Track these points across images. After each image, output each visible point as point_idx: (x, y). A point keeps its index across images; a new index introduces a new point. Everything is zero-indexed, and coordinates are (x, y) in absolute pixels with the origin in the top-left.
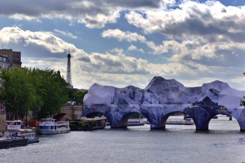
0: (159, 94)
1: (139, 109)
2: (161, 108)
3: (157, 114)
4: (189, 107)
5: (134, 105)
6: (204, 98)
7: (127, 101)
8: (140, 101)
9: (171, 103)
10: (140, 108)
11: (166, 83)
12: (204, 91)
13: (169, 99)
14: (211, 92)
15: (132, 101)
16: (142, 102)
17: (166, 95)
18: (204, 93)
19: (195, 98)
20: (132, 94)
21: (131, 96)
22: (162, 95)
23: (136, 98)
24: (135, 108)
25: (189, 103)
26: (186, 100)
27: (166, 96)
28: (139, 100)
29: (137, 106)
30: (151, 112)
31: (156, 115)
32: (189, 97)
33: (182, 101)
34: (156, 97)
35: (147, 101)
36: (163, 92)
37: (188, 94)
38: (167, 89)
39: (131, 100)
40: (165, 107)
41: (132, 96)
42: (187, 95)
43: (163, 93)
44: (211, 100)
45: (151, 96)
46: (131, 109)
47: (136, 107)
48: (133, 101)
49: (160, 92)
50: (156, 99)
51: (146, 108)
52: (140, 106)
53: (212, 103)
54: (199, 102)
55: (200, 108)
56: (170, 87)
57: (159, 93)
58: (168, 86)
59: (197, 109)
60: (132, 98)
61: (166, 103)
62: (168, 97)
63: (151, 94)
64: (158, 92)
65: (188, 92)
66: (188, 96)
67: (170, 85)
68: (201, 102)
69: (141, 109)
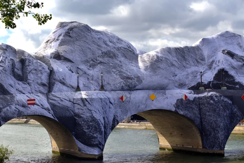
0: (93, 66)
1: (47, 105)
2: (112, 101)
3: (104, 118)
4: (186, 97)
5: (32, 97)
6: (215, 72)
7: (5, 87)
8: (43, 85)
9: (137, 87)
10: (50, 103)
11: (99, 39)
12: (210, 57)
13: (128, 78)
14: (233, 58)
15: (20, 85)
16: (49, 86)
17: (115, 68)
18: (213, 62)
19: (192, 73)
20: (18, 65)
21: (16, 70)
22: (102, 67)
23: (31, 77)
24: (34, 104)
25: (181, 86)
26: (173, 78)
27: (115, 70)
28: (39, 81)
29: (41, 99)
30: (88, 115)
31: (103, 122)
32: (177, 72)
33: (166, 81)
34: (85, 73)
35: (63, 84)
36: (100, 59)
37: (174, 63)
38: (109, 52)
39: (17, 81)
40: (122, 98)
41: (20, 72)
42: (173, 65)
43: (101, 63)
44: (232, 77)
45: (70, 70)
46: (24, 106)
47: (37, 102)
48: (25, 86)
49: (92, 60)
50: (88, 79)
51: (69, 104)
52: (48, 98)
53: (237, 86)
54: (206, 82)
55: (222, 98)
56: (114, 48)
57: (91, 62)
58: (106, 44)
59: (214, 100)
60: (19, 76)
61: (122, 89)
62: (120, 72)
63: (69, 64)
64: (87, 61)
65: (173, 59)
66: (176, 69)
67: (110, 42)
68: (210, 82)
69: (53, 106)
